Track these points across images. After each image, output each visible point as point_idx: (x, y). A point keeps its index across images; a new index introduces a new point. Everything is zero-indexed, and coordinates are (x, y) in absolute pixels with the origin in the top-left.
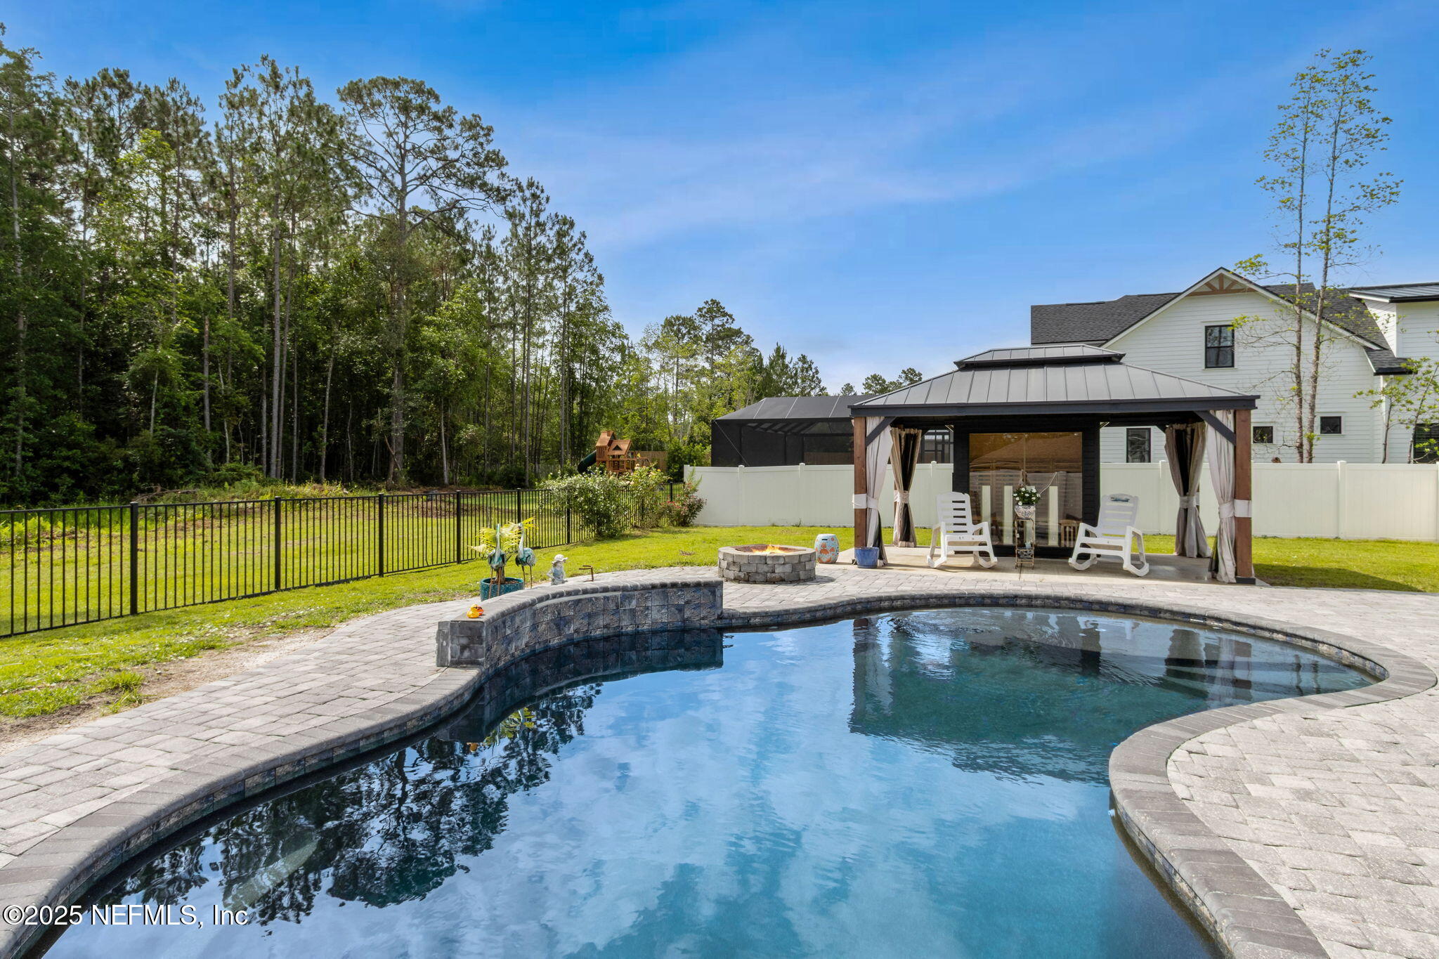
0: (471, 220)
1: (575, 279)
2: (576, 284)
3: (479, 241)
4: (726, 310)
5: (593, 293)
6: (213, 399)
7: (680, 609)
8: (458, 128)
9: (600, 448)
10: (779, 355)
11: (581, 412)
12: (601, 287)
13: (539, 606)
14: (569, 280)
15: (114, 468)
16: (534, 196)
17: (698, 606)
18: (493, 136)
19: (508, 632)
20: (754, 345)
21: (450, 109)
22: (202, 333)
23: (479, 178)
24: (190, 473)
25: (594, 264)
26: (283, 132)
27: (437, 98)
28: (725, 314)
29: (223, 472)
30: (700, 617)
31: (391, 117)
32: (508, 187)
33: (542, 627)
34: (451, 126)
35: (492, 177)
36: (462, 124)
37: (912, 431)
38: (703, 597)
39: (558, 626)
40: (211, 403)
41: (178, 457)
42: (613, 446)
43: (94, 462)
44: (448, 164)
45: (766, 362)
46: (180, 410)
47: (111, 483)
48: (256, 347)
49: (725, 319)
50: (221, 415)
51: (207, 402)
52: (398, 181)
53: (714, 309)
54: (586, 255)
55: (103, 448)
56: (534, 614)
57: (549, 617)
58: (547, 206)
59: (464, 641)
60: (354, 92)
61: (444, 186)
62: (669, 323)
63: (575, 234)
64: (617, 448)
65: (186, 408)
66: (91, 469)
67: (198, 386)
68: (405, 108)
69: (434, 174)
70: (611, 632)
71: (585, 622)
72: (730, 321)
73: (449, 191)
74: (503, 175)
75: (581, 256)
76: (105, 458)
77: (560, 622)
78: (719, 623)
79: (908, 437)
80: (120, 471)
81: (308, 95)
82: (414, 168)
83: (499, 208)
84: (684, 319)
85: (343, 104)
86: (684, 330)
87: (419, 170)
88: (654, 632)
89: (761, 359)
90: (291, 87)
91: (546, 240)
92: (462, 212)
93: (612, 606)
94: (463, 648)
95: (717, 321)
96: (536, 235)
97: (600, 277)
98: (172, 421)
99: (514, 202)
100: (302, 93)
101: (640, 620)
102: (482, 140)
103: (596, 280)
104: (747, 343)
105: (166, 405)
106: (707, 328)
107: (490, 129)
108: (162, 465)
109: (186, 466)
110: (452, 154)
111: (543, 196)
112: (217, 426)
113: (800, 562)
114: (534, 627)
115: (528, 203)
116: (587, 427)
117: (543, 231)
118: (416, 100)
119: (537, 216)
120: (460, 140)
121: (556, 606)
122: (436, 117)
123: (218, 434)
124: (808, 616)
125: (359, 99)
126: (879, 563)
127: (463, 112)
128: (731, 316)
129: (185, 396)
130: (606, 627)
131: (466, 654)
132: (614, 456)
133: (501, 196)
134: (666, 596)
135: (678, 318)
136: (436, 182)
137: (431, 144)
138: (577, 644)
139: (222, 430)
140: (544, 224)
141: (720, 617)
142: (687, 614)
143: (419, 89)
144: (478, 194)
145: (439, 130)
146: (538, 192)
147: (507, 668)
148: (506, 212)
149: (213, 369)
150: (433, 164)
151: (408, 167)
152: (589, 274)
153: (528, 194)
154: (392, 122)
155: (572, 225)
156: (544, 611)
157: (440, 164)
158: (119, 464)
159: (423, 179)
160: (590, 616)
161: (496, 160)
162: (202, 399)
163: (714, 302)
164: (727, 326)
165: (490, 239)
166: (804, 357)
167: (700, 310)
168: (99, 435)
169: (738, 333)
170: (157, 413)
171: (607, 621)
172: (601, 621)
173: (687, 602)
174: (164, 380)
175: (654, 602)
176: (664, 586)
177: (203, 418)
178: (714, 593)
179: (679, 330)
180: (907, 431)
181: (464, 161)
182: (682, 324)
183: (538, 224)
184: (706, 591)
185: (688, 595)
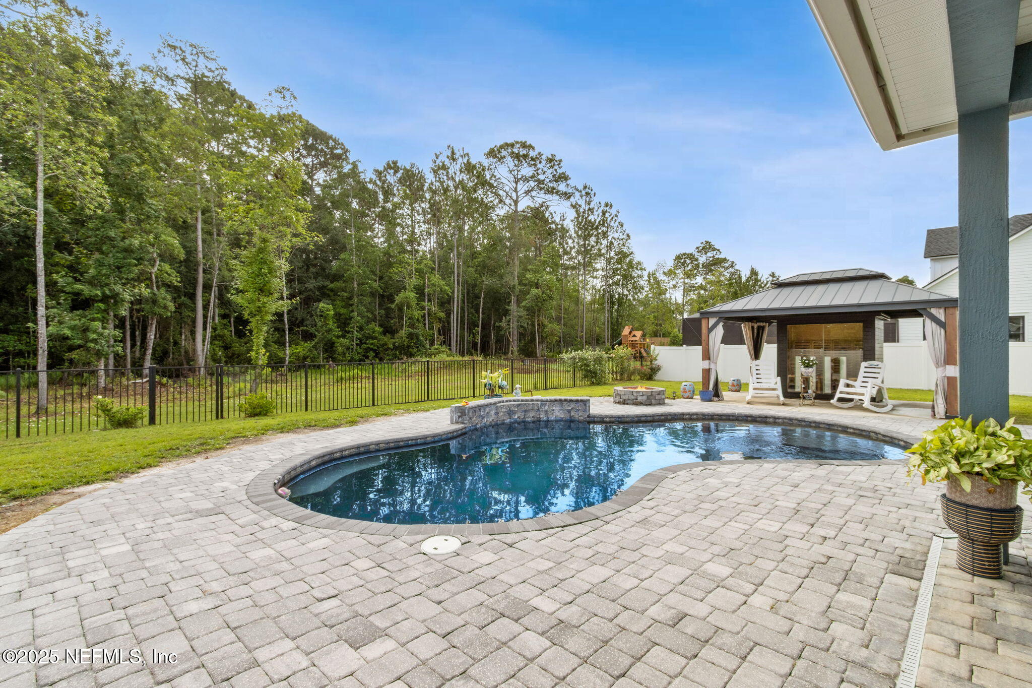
0: (553, 212)
1: (613, 238)
2: (613, 240)
3: (558, 221)
4: (715, 247)
5: (624, 245)
6: (429, 315)
7: (569, 411)
8: (544, 162)
9: (625, 336)
10: (754, 273)
11: (618, 315)
12: (629, 241)
13: (499, 405)
14: (610, 238)
15: (390, 348)
16: (587, 194)
17: (578, 410)
18: (562, 164)
19: (482, 414)
20: (736, 267)
21: (539, 154)
22: (425, 283)
23: (555, 189)
24: (419, 351)
25: (624, 228)
26: (457, 180)
27: (533, 149)
28: (714, 250)
29: (433, 350)
30: (579, 415)
31: (510, 162)
32: (571, 191)
33: (500, 414)
34: (540, 162)
35: (562, 187)
36: (547, 160)
37: (762, 324)
38: (580, 406)
39: (509, 414)
40: (429, 316)
41: (415, 343)
42: (632, 335)
43: (383, 345)
44: (540, 182)
45: (744, 279)
46: (415, 320)
47: (388, 356)
48: (447, 288)
49: (715, 252)
50: (432, 323)
51: (427, 316)
52: (514, 195)
53: (707, 247)
54: (619, 223)
55: (386, 339)
56: (497, 408)
57: (505, 410)
58: (594, 198)
59: (459, 414)
60: (491, 153)
61: (538, 195)
62: (678, 258)
63: (613, 211)
64: (634, 336)
65: (418, 320)
66: (381, 349)
67: (423, 308)
68: (517, 156)
69: (533, 189)
70: (536, 419)
71: (523, 414)
72: (718, 253)
73: (541, 197)
74: (568, 185)
75: (617, 224)
76: (386, 344)
77: (510, 413)
78: (588, 419)
79: (759, 327)
80: (392, 350)
81: (468, 160)
82: (522, 187)
83: (567, 204)
84: (688, 255)
85: (487, 160)
86: (688, 261)
87: (526, 188)
88: (556, 421)
89: (740, 277)
90: (460, 158)
91: (594, 218)
92: (547, 207)
93: (536, 408)
94: (459, 417)
95: (709, 254)
96: (589, 215)
97: (628, 235)
98: (412, 326)
99: (576, 198)
100: (465, 160)
101: (550, 415)
102: (556, 167)
103: (625, 236)
104: (732, 266)
105: (409, 319)
106: (702, 259)
107: (560, 161)
108: (408, 347)
109: (418, 347)
110: (542, 177)
111: (592, 193)
112: (431, 328)
113: (652, 395)
114: (497, 413)
115: (584, 198)
116: (621, 324)
117: (592, 213)
118: (523, 152)
119: (589, 204)
120: (545, 169)
121: (508, 406)
122: (533, 159)
123: (431, 332)
124: (636, 419)
125: (495, 157)
126: (716, 399)
127: (547, 154)
128: (719, 250)
129: (417, 314)
130: (533, 417)
131: (460, 419)
132: (632, 341)
133: (567, 196)
134: (562, 405)
135: (684, 254)
136: (534, 193)
137: (531, 174)
138: (519, 423)
139: (433, 330)
140: (593, 208)
141: (589, 416)
142: (572, 414)
143: (524, 145)
144: (556, 197)
145: (535, 165)
146: (590, 191)
147: (481, 428)
148: (572, 205)
149: (429, 300)
150: (532, 184)
151: (519, 187)
152: (621, 234)
153: (584, 193)
154: (511, 165)
155: (611, 206)
156: (502, 407)
157: (536, 183)
158: (391, 346)
159: (527, 192)
160: (525, 411)
161: (563, 177)
162: (425, 314)
163: (707, 242)
164: (716, 257)
165: (563, 220)
166: (773, 273)
167: (698, 248)
168: (384, 333)
169: (725, 260)
170: (406, 322)
171: (534, 414)
172: (531, 414)
173: (572, 409)
174: (408, 307)
175: (557, 407)
176: (561, 400)
177: (425, 324)
178: (585, 405)
179: (685, 261)
180: (759, 324)
181: (548, 180)
182: (687, 258)
183: (589, 209)
184: (581, 403)
185: (573, 405)
